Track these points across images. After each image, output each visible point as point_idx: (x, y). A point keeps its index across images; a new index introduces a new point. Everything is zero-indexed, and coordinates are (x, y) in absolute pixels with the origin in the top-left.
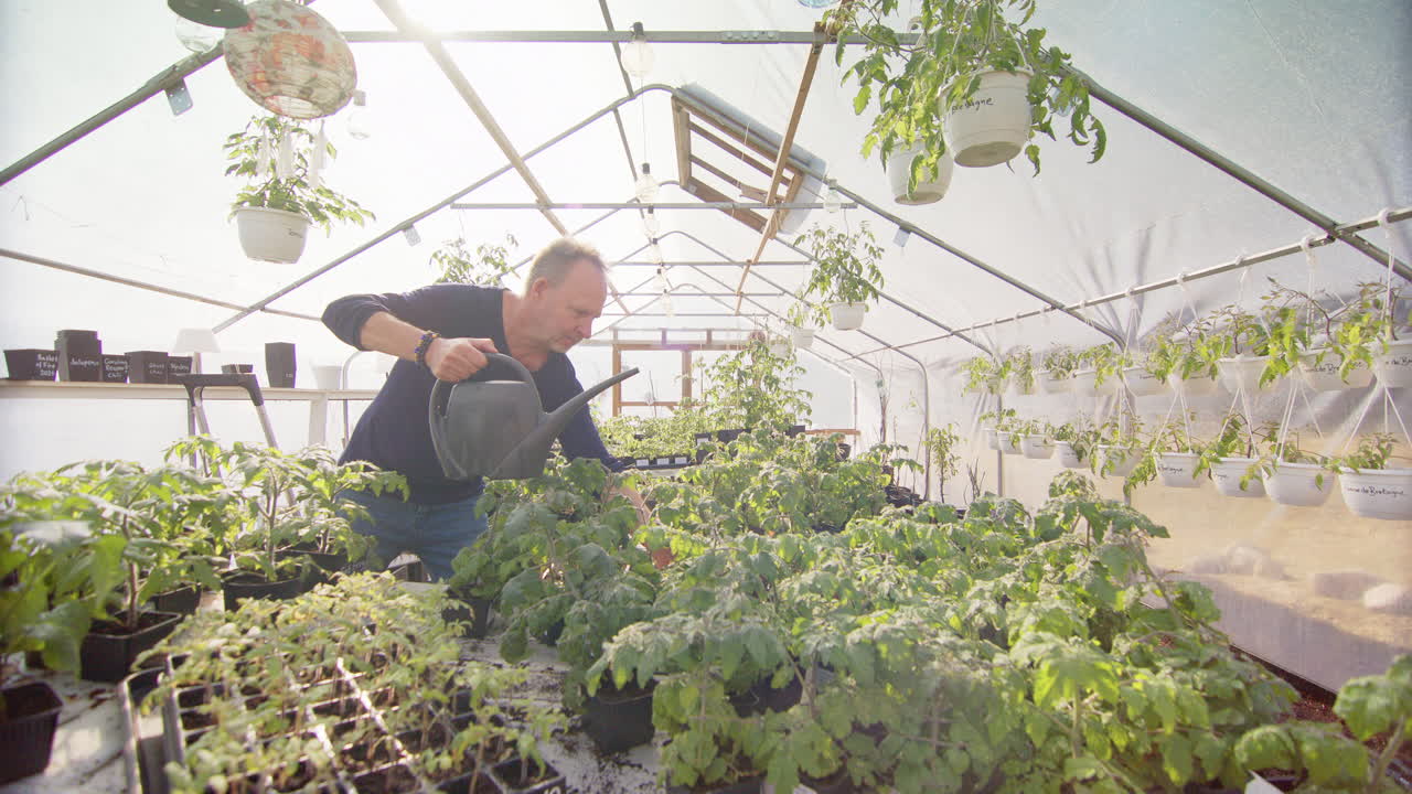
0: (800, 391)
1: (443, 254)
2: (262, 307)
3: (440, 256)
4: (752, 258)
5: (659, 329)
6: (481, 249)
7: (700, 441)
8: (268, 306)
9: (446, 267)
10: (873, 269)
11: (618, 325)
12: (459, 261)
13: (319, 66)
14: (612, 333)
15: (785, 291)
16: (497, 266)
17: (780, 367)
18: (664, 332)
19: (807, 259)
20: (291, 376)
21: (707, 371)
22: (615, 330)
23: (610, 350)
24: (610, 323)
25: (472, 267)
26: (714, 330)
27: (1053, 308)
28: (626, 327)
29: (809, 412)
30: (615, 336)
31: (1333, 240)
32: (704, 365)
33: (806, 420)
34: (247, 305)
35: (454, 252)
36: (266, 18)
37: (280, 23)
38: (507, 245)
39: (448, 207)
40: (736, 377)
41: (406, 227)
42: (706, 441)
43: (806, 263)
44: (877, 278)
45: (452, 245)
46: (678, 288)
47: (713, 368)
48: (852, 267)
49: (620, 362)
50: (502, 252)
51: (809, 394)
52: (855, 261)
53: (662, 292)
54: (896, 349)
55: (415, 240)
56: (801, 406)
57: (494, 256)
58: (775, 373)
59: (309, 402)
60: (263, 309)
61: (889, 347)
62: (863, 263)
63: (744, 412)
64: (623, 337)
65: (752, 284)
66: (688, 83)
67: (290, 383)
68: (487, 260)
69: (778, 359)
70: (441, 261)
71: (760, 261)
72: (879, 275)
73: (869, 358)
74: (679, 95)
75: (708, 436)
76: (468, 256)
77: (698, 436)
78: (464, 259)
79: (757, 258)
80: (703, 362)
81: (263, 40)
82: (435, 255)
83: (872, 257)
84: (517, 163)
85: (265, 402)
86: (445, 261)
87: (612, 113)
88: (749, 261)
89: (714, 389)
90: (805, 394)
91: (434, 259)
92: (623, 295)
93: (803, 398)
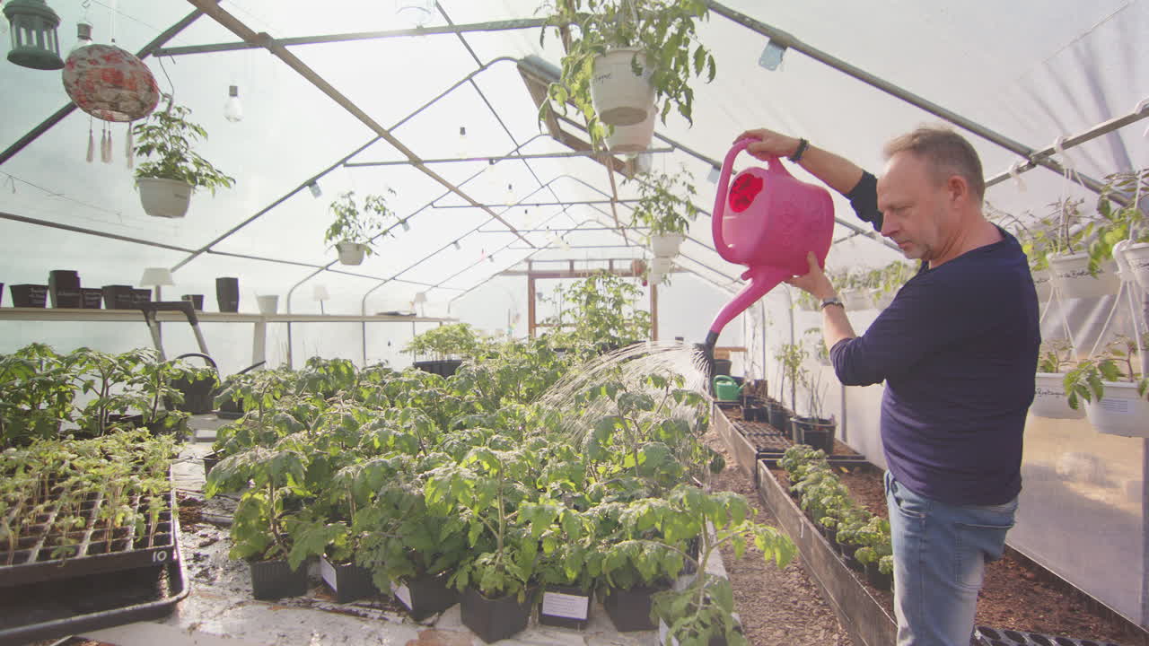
1: (337, 204)
2: (207, 249)
5: (566, 261)
8: (212, 249)
11: (531, 258)
12: (348, 209)
13: (121, 88)
14: (527, 265)
16: (378, 212)
18: (572, 262)
20: (235, 302)
21: (564, 294)
22: (530, 262)
23: (525, 279)
24: (526, 256)
27: (857, 233)
28: (540, 259)
30: (530, 266)
31: (1034, 166)
32: (562, 290)
34: (197, 248)
35: (346, 203)
36: (83, 59)
37: (91, 62)
38: (386, 195)
39: (342, 165)
41: (311, 183)
45: (344, 197)
46: (582, 224)
49: (534, 288)
52: (671, 198)
55: (317, 193)
59: (253, 324)
60: (209, 251)
64: (536, 267)
66: (528, 54)
67: (235, 308)
70: (336, 210)
74: (524, 65)
81: (80, 74)
83: (689, 193)
84: (384, 134)
85: (199, 324)
87: (468, 82)
89: (572, 310)
91: (331, 209)
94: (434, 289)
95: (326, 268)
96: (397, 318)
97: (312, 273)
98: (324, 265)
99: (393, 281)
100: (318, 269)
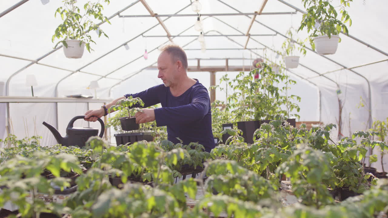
0: (292, 96)
1: (63, 9)
3: (61, 10)
4: (258, 11)
5: (196, 59)
6: (86, 6)
7: (225, 128)
9: (65, 17)
10: (344, 13)
12: (72, 13)
15: (277, 33)
16: (96, 16)
17: (277, 81)
19: (294, 11)
21: (230, 83)
25: (81, 17)
26: (229, 59)
29: (298, 110)
32: (228, 79)
33: (296, 115)
35: (70, 8)
40: (249, 87)
42: (230, 128)
43: (293, 13)
44: (347, 19)
45: (68, 3)
46: (209, 31)
47: (234, 81)
48: (330, 12)
50: (99, 7)
51: (298, 98)
52: (332, 8)
53: (199, 34)
54: (350, 69)
56: (292, 107)
57: (94, 9)
58: (275, 85)
61: (345, 68)
62: (337, 9)
63: (253, 110)
65: (256, 29)
68: (90, 12)
69: (277, 75)
70: (62, 13)
71: (263, 12)
72: (348, 17)
73: (330, 76)
75: (231, 125)
76: (79, 10)
77: (224, 126)
78: (76, 12)
79: (262, 10)
80: (227, 77)
82: (58, 10)
83: (343, 5)
86: (64, 13)
88: (256, 12)
89: (235, 95)
90: (295, 98)
91: (58, 13)
92: (174, 37)
93: (294, 101)
94: (104, 79)
95: (37, 62)
96: (79, 100)
97: (26, 65)
98: (35, 59)
99: (78, 72)
100: (30, 62)
